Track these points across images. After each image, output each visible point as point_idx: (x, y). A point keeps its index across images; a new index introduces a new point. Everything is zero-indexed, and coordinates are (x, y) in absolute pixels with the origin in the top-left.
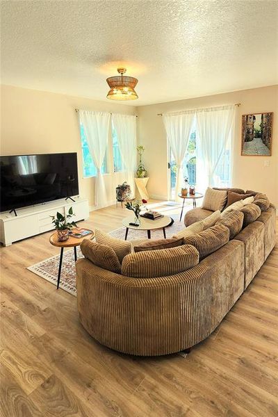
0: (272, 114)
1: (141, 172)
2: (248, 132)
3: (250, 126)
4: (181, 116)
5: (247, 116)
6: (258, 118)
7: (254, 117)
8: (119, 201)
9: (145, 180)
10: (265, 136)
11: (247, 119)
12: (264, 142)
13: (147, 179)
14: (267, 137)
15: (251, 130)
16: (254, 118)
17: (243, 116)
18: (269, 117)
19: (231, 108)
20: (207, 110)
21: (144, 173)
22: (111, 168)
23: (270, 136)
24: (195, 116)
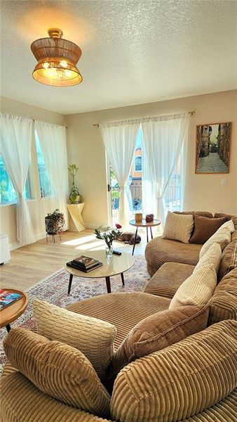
0: (230, 124)
1: (75, 196)
2: (203, 146)
3: (205, 139)
4: (124, 128)
5: (202, 127)
6: (215, 129)
7: (210, 127)
8: (49, 233)
9: (80, 206)
10: (222, 150)
11: (202, 131)
12: (221, 158)
13: (82, 204)
14: (225, 151)
15: (207, 144)
16: (210, 130)
17: (198, 127)
18: (227, 128)
19: (184, 118)
20: (155, 120)
21: (78, 197)
22: (36, 193)
23: (228, 150)
24: (141, 127)
